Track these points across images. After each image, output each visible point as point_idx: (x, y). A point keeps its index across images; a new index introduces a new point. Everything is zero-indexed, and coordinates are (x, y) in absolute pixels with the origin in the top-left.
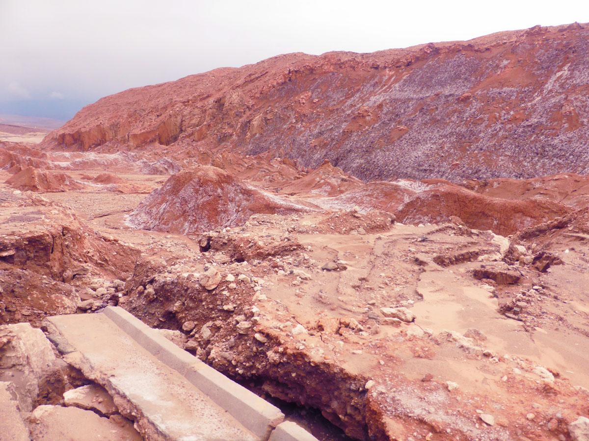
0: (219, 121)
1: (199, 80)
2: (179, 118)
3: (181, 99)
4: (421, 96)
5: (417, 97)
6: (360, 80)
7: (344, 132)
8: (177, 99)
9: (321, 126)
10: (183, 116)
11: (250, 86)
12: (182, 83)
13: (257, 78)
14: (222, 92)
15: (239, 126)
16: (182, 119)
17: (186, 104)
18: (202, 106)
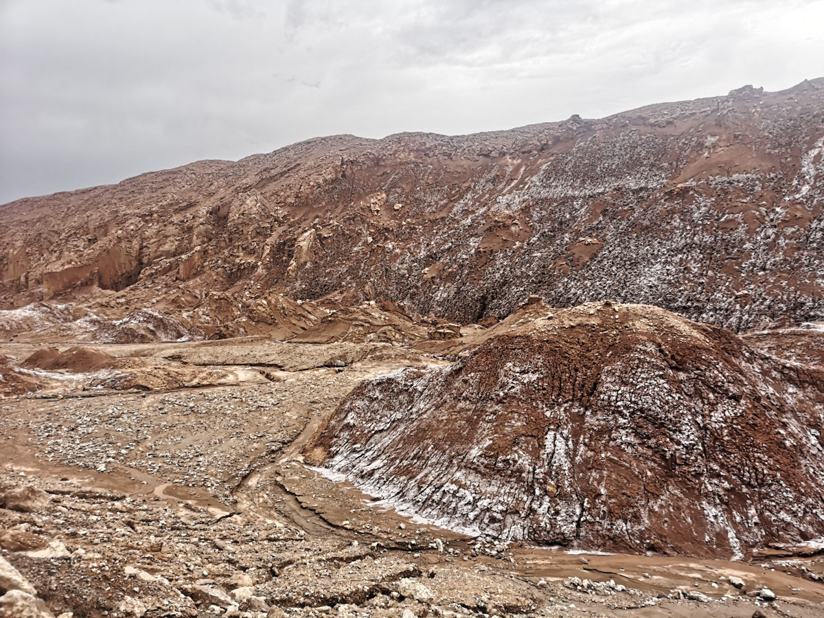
0: (223, 244)
1: (167, 180)
2: (136, 244)
3: (137, 211)
4: (588, 192)
5: (582, 194)
6: (465, 173)
7: (478, 252)
8: (128, 212)
9: (428, 245)
10: (143, 239)
11: (272, 187)
12: (134, 185)
13: (282, 174)
14: (218, 196)
15: (268, 251)
16: (141, 245)
17: (148, 218)
18: (183, 221)
